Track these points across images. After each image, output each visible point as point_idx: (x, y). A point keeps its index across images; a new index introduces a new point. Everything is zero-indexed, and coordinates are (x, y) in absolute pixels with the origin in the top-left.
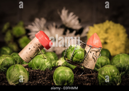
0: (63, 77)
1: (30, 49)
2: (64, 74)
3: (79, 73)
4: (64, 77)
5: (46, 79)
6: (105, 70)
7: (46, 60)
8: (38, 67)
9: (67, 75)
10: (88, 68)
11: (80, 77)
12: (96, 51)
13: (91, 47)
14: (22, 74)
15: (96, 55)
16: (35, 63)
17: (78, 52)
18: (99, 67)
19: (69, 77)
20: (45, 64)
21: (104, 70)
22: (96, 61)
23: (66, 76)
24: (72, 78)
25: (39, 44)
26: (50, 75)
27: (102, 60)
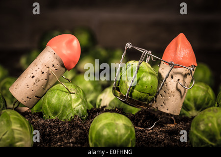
0: (110, 138)
1: (33, 77)
2: (113, 132)
3: (146, 124)
4: (114, 137)
5: (72, 142)
6: (206, 120)
7: (73, 96)
8: (55, 113)
9: (119, 134)
10: (168, 112)
11: (150, 134)
12: (184, 73)
13: (173, 66)
14: (18, 132)
15: (184, 82)
16: (49, 104)
17: (143, 77)
18: (192, 108)
19: (124, 138)
20: (72, 107)
21: (203, 120)
22: (185, 96)
23: (116, 135)
24: (131, 140)
25: (53, 65)
26: (81, 133)
27: (197, 92)
